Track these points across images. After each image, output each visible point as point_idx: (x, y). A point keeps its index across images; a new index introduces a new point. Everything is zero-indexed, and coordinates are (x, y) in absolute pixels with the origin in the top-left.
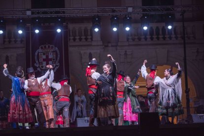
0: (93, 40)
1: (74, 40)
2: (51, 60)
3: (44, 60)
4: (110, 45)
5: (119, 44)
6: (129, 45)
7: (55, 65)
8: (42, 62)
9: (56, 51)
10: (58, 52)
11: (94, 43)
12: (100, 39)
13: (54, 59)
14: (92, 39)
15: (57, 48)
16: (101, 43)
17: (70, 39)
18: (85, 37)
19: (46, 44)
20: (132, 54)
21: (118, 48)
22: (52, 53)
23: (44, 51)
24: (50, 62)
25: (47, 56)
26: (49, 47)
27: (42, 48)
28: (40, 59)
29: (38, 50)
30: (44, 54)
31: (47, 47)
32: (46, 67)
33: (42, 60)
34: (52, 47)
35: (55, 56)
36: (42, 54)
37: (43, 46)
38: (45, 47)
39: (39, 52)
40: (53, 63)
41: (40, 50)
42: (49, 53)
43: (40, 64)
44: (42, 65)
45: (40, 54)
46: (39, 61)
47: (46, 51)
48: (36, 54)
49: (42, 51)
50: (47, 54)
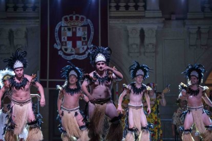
0: (148, 8)
1: (117, 7)
2: (79, 39)
3: (69, 39)
4: (174, 17)
5: (189, 16)
6: (205, 18)
7: (85, 47)
8: (66, 42)
9: (88, 26)
10: (92, 27)
11: (148, 14)
12: (158, 8)
13: (84, 38)
14: (145, 7)
15: (89, 20)
16: (160, 14)
17: (110, 7)
18: (134, 4)
19: (72, 13)
20: (208, 32)
21: (187, 22)
22: (81, 28)
23: (69, 25)
24: (79, 43)
25: (74, 33)
26: (77, 18)
27: (66, 20)
28: (62, 38)
29: (60, 23)
30: (69, 30)
31: (74, 18)
32: (72, 50)
33: (66, 38)
34: (82, 19)
35: (86, 33)
36: (66, 28)
37: (68, 17)
38: (71, 18)
39: (61, 27)
40: (83, 45)
41: (63, 23)
42: (78, 28)
43: (62, 45)
44: (65, 47)
45: (62, 29)
46: (60, 40)
47: (72, 24)
48: (57, 28)
49: (66, 25)
50: (74, 30)
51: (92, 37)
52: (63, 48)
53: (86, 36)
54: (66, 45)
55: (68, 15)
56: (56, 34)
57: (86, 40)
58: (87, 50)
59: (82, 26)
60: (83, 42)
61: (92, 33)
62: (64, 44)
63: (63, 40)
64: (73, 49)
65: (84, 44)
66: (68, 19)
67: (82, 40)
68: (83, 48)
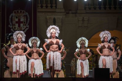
0: (58, 7)
1: (42, 7)
4: (70, 12)
5: (78, 12)
6: (86, 13)
7: (25, 27)
8: (15, 24)
10: (28, 16)
11: (57, 10)
12: (63, 7)
13: (25, 22)
14: (56, 7)
15: (27, 13)
16: (63, 11)
17: (38, 6)
18: (50, 5)
19: (18, 9)
20: (88, 20)
22: (23, 17)
23: (16, 15)
24: (22, 25)
25: (19, 20)
26: (21, 12)
27: (15, 12)
28: (13, 22)
30: (17, 18)
33: (15, 22)
34: (24, 12)
35: (25, 19)
36: (15, 17)
37: (16, 11)
38: (18, 12)
39: (12, 16)
40: (24, 26)
42: (21, 17)
43: (13, 26)
44: (14, 27)
45: (13, 17)
46: (12, 23)
47: (18, 15)
48: (10, 17)
49: (15, 15)
50: (19, 18)
51: (28, 22)
53: (25, 21)
54: (15, 26)
55: (16, 10)
56: (10, 20)
57: (26, 23)
58: (26, 29)
59: (23, 16)
60: (24, 24)
61: (29, 19)
62: (14, 25)
63: (13, 23)
64: (19, 28)
65: (24, 25)
67: (24, 23)
68: (24, 27)
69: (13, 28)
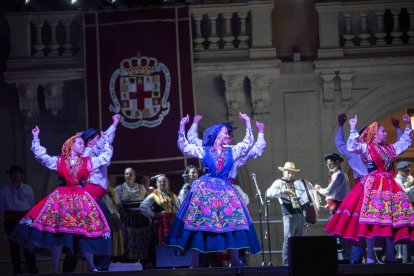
0: (254, 44)
1: (206, 45)
2: (148, 94)
3: (132, 96)
4: (297, 56)
5: (321, 54)
6: (347, 56)
7: (158, 107)
9: (161, 74)
10: (167, 74)
11: (254, 54)
12: (270, 43)
13: (156, 94)
14: (249, 43)
15: (163, 65)
16: (273, 53)
17: (195, 44)
18: (233, 38)
19: (135, 55)
20: (352, 79)
21: (317, 64)
22: (151, 78)
23: (131, 74)
25: (140, 87)
26: (144, 63)
27: (126, 65)
28: (122, 94)
29: (117, 71)
30: (132, 81)
31: (139, 62)
32: (137, 113)
34: (152, 64)
35: (159, 84)
36: (127, 79)
37: (130, 61)
38: (135, 63)
39: (119, 76)
40: (154, 104)
41: (121, 71)
42: (145, 78)
43: (122, 106)
44: (127, 109)
45: (122, 80)
46: (119, 98)
47: (137, 72)
48: (113, 80)
50: (140, 81)
51: (167, 90)
52: (124, 110)
53: (158, 90)
54: (128, 106)
55: (129, 57)
56: (112, 89)
57: (159, 96)
58: (160, 112)
59: (152, 74)
60: (154, 100)
61: (168, 84)
62: (125, 104)
63: (123, 98)
65: (156, 102)
66: (130, 63)
67: (153, 96)
68: (155, 109)
69: (124, 113)
